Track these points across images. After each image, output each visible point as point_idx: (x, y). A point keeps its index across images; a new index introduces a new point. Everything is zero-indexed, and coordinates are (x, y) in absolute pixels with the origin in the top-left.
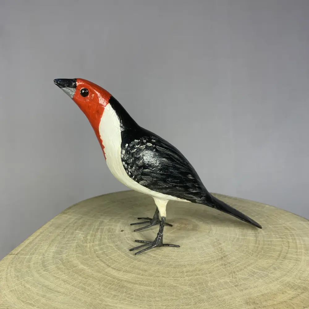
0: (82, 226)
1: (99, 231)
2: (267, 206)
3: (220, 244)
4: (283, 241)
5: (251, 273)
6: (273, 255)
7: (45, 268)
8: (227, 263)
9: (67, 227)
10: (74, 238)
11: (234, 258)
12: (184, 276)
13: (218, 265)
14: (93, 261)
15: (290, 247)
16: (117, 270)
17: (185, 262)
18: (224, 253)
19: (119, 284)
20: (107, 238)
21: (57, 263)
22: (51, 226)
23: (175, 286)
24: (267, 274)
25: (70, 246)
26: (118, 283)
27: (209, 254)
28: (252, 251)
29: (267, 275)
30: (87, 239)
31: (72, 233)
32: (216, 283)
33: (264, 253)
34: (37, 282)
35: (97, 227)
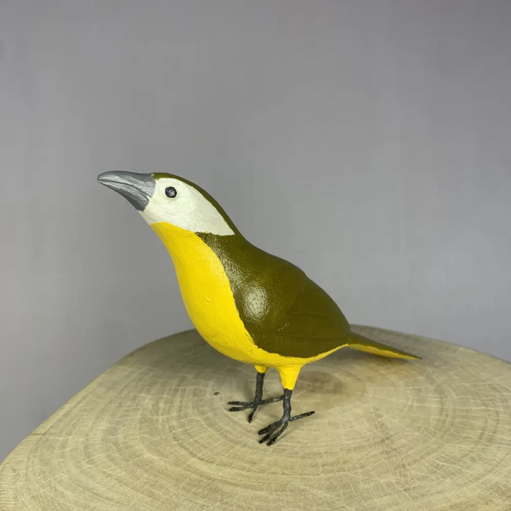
0: (151, 385)
1: (179, 393)
2: (462, 349)
3: (380, 416)
4: (488, 411)
5: (431, 467)
6: (470, 436)
7: (89, 458)
8: (391, 450)
9: (126, 387)
10: (137, 405)
11: (404, 441)
12: (319, 473)
13: (375, 453)
14: (167, 446)
15: (500, 421)
16: (207, 461)
17: (320, 449)
18: (387, 433)
19: (209, 487)
20: (191, 406)
21: (107, 450)
22: (99, 385)
23: (303, 490)
24: (460, 470)
25: (131, 419)
26: (208, 485)
27: (361, 435)
28: (435, 429)
29: (460, 472)
30: (159, 409)
31: (134, 399)
32: (372, 485)
33: (454, 431)
34: (76, 482)
35: (174, 387)
